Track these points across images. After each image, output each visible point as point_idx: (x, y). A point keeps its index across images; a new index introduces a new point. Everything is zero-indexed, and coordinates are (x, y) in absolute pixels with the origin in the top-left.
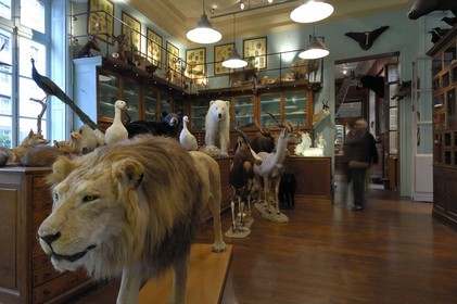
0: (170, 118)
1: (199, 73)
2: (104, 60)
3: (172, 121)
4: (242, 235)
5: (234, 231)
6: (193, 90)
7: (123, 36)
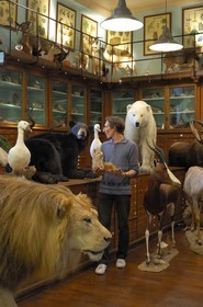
0: (77, 130)
1: (124, 53)
2: (6, 56)
3: (79, 133)
4: (157, 269)
5: (148, 264)
6: (116, 77)
7: (27, 23)
